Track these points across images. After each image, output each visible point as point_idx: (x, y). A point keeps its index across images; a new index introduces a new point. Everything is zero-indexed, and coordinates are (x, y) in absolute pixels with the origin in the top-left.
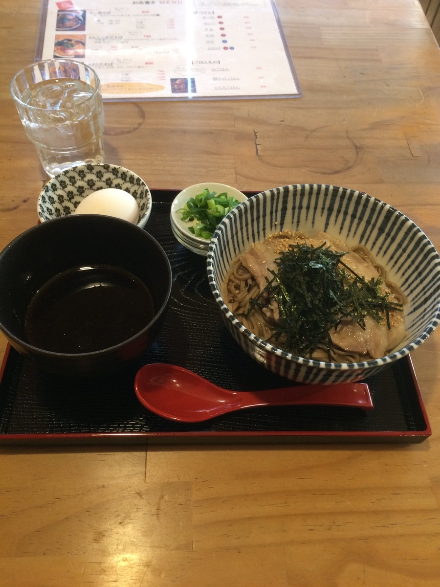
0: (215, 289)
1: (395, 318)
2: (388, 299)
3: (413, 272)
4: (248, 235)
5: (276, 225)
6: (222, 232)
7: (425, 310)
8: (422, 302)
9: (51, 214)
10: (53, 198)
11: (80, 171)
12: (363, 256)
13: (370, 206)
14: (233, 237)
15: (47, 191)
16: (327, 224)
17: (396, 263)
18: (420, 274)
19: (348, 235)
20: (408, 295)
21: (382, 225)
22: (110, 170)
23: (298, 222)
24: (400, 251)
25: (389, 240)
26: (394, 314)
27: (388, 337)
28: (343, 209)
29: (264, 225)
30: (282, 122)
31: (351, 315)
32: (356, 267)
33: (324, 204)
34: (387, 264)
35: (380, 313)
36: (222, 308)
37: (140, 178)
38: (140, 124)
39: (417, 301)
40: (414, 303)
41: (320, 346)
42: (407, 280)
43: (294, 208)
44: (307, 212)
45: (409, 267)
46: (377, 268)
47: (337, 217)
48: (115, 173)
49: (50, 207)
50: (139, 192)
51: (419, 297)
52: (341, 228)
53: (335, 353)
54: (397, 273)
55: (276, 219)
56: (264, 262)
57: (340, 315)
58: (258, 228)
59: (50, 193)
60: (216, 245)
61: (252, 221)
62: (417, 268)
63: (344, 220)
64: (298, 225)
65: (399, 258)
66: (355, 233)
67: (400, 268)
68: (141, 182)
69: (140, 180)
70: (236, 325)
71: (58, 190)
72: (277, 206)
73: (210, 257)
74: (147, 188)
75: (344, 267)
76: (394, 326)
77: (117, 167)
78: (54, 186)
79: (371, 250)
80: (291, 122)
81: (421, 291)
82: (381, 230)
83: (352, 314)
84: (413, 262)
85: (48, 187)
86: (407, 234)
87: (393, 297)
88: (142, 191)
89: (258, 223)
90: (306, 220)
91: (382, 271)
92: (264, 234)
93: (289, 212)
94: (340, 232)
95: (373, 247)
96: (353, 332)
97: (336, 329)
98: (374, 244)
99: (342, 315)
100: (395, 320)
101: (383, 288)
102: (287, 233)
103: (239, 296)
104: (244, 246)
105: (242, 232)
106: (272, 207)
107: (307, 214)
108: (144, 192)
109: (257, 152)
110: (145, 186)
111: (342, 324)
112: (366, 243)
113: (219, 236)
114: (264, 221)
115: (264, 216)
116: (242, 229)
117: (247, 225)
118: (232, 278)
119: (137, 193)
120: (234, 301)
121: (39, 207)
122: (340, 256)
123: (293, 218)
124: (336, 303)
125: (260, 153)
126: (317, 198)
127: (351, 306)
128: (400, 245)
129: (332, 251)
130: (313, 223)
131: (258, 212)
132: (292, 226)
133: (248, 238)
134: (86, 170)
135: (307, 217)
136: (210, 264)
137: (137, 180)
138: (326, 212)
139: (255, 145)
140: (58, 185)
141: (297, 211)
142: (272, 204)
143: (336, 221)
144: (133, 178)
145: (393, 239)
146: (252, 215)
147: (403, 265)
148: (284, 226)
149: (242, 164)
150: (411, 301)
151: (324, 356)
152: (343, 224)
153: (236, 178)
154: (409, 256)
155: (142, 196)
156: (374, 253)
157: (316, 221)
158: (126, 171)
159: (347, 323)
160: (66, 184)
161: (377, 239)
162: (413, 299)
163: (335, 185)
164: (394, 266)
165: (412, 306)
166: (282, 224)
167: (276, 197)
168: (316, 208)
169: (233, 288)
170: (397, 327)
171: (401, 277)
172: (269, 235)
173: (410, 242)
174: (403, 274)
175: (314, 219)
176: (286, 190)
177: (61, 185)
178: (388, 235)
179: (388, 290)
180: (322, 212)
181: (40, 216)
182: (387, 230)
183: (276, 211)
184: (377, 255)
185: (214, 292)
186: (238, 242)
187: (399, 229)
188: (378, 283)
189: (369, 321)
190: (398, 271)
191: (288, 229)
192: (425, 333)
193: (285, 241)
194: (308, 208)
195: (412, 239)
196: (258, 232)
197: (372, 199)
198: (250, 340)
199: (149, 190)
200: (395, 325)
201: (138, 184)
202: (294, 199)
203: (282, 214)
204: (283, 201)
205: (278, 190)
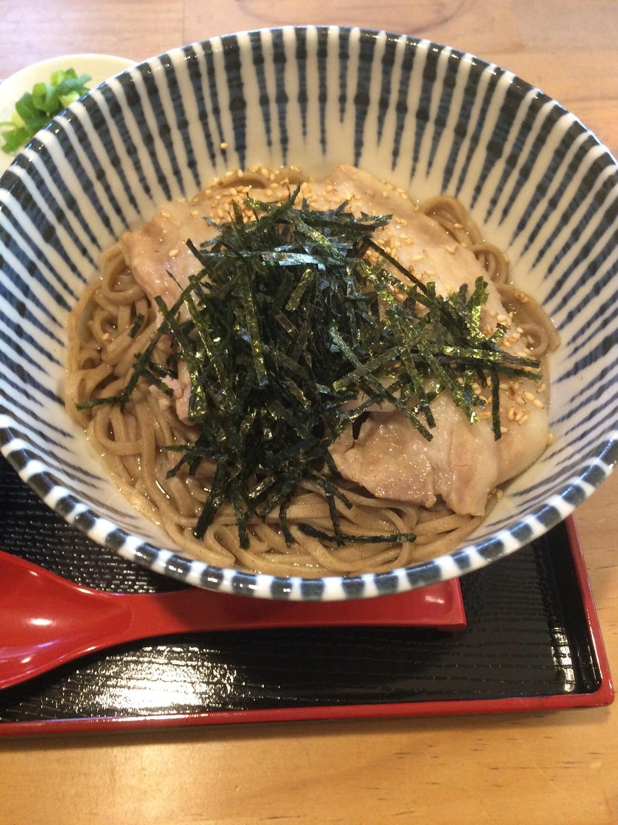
1: (519, 400)
2: (502, 344)
3: (576, 263)
4: (143, 180)
5: (224, 152)
7: (604, 373)
8: (596, 349)
12: (449, 225)
13: (462, 80)
14: (89, 187)
16: (359, 144)
17: (532, 238)
18: (593, 268)
19: (414, 170)
20: (562, 327)
21: (495, 134)
23: (284, 140)
24: (543, 205)
25: (515, 175)
26: (516, 386)
27: (498, 453)
28: (394, 98)
29: (190, 151)
31: (392, 399)
32: (420, 257)
33: (343, 86)
34: (511, 244)
35: (475, 386)
39: (583, 344)
40: (576, 350)
41: (308, 485)
42: (560, 284)
43: (264, 101)
44: (304, 111)
45: (566, 248)
46: (485, 255)
47: (381, 120)
51: (588, 332)
52: (396, 153)
53: (349, 506)
54: (534, 266)
55: (221, 133)
56: (173, 252)
57: (362, 398)
58: (173, 159)
61: (148, 140)
62: (586, 251)
63: (400, 128)
64: (285, 150)
65: (539, 226)
66: (430, 164)
67: (542, 253)
72: (214, 95)
75: (381, 258)
76: (514, 420)
79: (472, 206)
81: (596, 316)
82: (494, 150)
83: (397, 395)
84: (576, 234)
86: (560, 154)
87: (516, 336)
89: (169, 145)
90: (305, 133)
91: (497, 262)
92: (196, 176)
93: (253, 113)
94: (394, 165)
95: (475, 199)
96: (402, 443)
97: (356, 435)
98: (478, 190)
99: (367, 398)
100: (518, 404)
101: (492, 313)
102: (259, 171)
103: (111, 348)
104: (139, 212)
105: (120, 172)
106: (200, 100)
107: (304, 117)
111: (372, 419)
112: (458, 189)
114: (187, 141)
115: (183, 124)
116: (115, 162)
117: (132, 151)
118: (100, 300)
120: (101, 361)
122: (373, 228)
123: (268, 131)
124: (349, 367)
126: (322, 68)
127: (395, 370)
128: (541, 189)
129: (350, 215)
130: (323, 141)
131: (159, 112)
132: (270, 152)
133: (147, 190)
135: (304, 126)
138: (351, 108)
141: (274, 108)
142: (198, 89)
143: (380, 133)
145: (525, 174)
146: (142, 122)
147: (549, 243)
148: (249, 153)
150: (569, 344)
151: (320, 514)
152: (397, 140)
154: (565, 219)
156: (478, 214)
157: (330, 136)
159: (385, 419)
161: (483, 177)
162: (574, 339)
163: (367, 27)
164: (527, 248)
165: (570, 356)
166: (241, 147)
167: (203, 69)
168: (323, 98)
169: (96, 326)
170: (526, 423)
171: (546, 277)
172: (211, 177)
173: (568, 177)
174: (551, 269)
175: (323, 131)
176: (231, 46)
178: (512, 161)
179: (504, 318)
180: (342, 110)
182: (508, 149)
183: (216, 111)
184: (486, 221)
186: (112, 199)
187: (541, 141)
188: (479, 298)
189: (444, 412)
190: (538, 260)
191: (259, 161)
192: (596, 461)
193: (239, 192)
194: (303, 98)
195: (574, 167)
196: (177, 172)
197: (467, 61)
200: (518, 417)
202: (260, 73)
203: (234, 121)
204: (230, 81)
205: (207, 46)
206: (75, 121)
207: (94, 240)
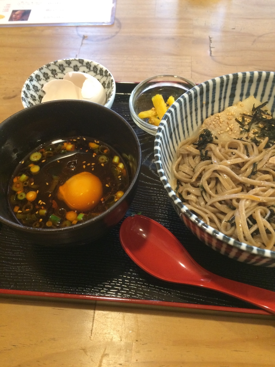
0: (160, 168)
6: (172, 115)
9: (34, 100)
10: (37, 87)
11: (60, 65)
14: (182, 121)
15: (31, 80)
22: (84, 64)
30: (234, 30)
36: (165, 187)
37: (108, 70)
38: (117, 33)
48: (89, 67)
49: (34, 94)
50: (107, 83)
59: (35, 83)
60: (165, 126)
68: (108, 74)
69: (108, 72)
70: (178, 205)
71: (42, 80)
72: (226, 92)
73: (158, 137)
74: (112, 78)
77: (90, 61)
78: (37, 76)
80: (241, 30)
85: (32, 77)
88: (109, 82)
89: (207, 108)
105: (191, 116)
106: (221, 94)
108: (110, 82)
109: (211, 53)
110: (111, 76)
113: (169, 118)
115: (213, 102)
116: (191, 113)
117: (196, 110)
119: (105, 84)
121: (22, 93)
125: (213, 54)
131: (207, 98)
134: (65, 65)
136: (157, 143)
137: (105, 72)
139: (209, 48)
140: (42, 76)
142: (221, 90)
144: (102, 71)
146: (202, 100)
149: (197, 63)
153: (192, 74)
155: (109, 86)
158: (97, 65)
160: (49, 76)
167: (225, 84)
176: (236, 77)
177: (44, 76)
181: (22, 100)
183: (225, 98)
185: (159, 171)
186: (187, 125)
198: (191, 221)
199: (114, 80)
201: (106, 76)
202: (243, 86)
203: (230, 101)
204: (232, 88)
205: (228, 77)
206: (185, 100)
207: (180, 138)
